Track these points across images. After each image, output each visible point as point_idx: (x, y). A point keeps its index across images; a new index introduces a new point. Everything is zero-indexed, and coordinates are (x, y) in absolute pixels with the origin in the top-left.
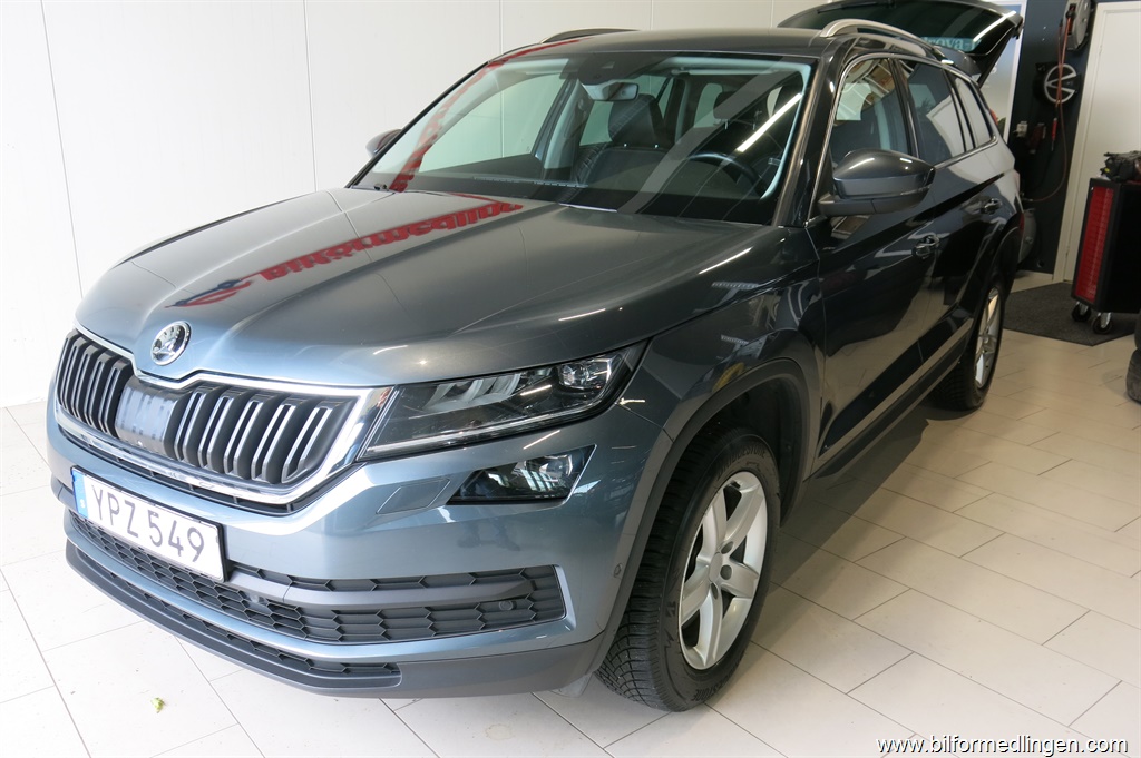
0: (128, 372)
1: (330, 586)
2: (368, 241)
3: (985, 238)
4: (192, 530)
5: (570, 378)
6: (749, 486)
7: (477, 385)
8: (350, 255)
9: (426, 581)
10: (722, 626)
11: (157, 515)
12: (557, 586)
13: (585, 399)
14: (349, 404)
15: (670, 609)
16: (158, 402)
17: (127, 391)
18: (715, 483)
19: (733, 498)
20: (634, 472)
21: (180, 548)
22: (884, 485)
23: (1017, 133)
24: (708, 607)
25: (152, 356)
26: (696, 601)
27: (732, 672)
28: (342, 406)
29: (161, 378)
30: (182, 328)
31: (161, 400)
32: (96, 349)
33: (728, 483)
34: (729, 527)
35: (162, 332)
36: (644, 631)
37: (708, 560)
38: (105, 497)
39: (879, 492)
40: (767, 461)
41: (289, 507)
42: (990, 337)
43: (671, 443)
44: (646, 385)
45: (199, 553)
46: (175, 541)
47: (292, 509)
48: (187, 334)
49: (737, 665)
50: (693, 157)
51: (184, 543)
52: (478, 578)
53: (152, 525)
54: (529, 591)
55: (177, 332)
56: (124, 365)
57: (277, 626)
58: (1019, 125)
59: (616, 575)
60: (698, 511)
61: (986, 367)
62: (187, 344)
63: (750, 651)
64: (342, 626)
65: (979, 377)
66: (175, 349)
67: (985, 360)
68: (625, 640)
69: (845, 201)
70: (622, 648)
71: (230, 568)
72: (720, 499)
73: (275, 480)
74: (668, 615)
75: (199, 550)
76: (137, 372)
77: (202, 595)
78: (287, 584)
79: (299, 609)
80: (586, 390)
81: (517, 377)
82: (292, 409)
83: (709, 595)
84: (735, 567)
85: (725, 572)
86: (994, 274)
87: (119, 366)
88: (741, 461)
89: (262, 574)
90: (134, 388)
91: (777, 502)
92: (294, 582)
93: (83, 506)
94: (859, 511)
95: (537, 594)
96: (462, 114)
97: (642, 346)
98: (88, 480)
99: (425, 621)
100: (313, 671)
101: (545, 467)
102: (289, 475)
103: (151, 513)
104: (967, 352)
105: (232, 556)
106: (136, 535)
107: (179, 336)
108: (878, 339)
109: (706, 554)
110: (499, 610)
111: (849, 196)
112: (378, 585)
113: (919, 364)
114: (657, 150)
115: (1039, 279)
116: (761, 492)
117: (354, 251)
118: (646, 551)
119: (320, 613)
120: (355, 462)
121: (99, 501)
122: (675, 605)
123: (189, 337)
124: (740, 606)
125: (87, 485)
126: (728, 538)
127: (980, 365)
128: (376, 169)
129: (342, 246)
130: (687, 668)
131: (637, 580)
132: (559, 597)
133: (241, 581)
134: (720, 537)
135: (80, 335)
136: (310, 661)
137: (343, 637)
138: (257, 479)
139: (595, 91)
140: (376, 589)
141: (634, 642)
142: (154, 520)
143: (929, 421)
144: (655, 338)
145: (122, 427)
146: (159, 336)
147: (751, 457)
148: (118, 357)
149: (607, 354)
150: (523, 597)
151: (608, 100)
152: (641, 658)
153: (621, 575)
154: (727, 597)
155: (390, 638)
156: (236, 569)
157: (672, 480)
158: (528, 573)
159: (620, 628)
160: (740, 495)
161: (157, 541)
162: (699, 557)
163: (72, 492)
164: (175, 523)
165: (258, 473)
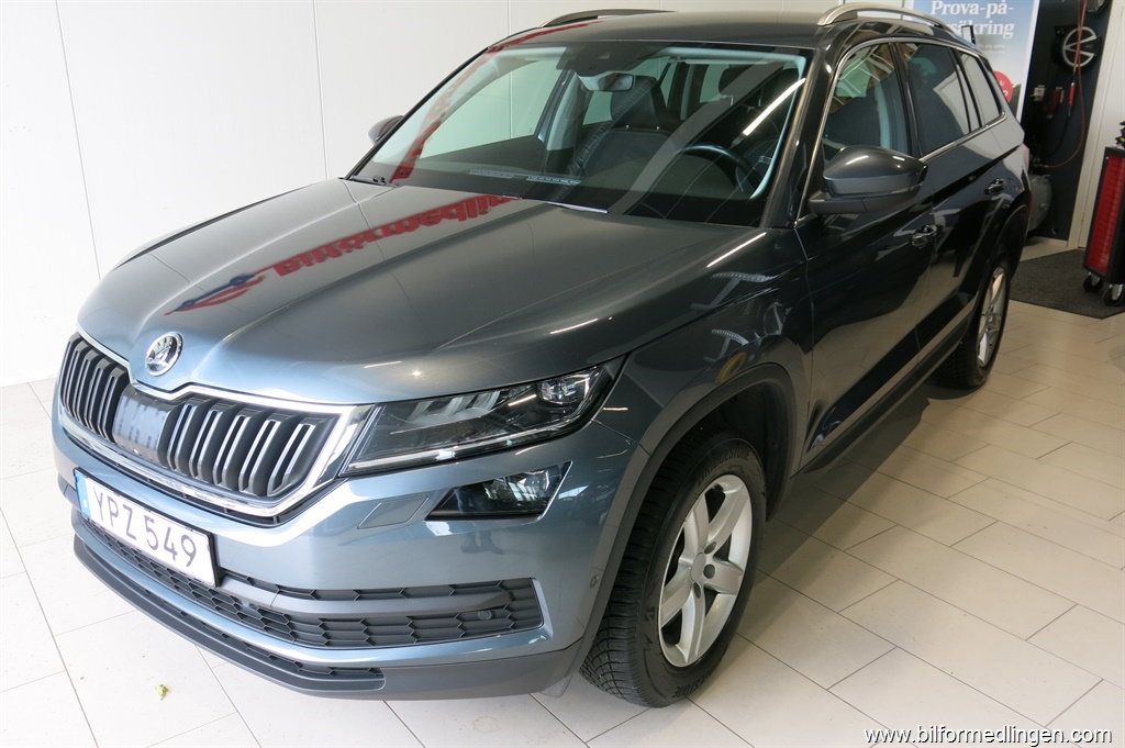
0: (124, 380)
1: (315, 595)
2: (379, 232)
3: (987, 216)
4: (185, 537)
5: (549, 393)
6: (733, 488)
7: (456, 402)
8: (361, 247)
9: (407, 591)
10: (705, 623)
11: (152, 521)
12: (534, 597)
13: (565, 415)
14: (331, 421)
15: (649, 614)
16: (152, 411)
17: (124, 399)
18: (696, 489)
19: (715, 501)
20: (615, 479)
21: (175, 553)
22: (880, 469)
23: (1034, 97)
24: (691, 606)
25: (146, 366)
26: (678, 601)
27: (715, 667)
28: (325, 423)
29: (155, 388)
30: (174, 339)
31: (155, 410)
32: (96, 355)
33: (712, 486)
34: (711, 529)
35: (155, 343)
36: (623, 635)
37: (690, 561)
38: (105, 500)
39: (875, 476)
40: (752, 463)
41: (275, 519)
42: (994, 315)
43: (647, 457)
44: (628, 393)
45: (192, 559)
46: (169, 546)
47: (278, 521)
48: (179, 345)
49: (720, 660)
50: (688, 148)
51: (178, 548)
52: (457, 589)
53: (149, 530)
54: (507, 601)
55: (169, 342)
56: (122, 372)
57: (267, 629)
58: (1036, 89)
59: (592, 585)
60: (680, 516)
61: (989, 345)
62: (179, 353)
63: (735, 644)
64: (328, 632)
65: (982, 356)
66: (167, 360)
67: (989, 338)
68: (605, 643)
69: (838, 200)
70: (602, 650)
71: (222, 575)
72: (701, 504)
73: (262, 493)
74: (647, 620)
75: (192, 555)
76: (132, 381)
77: (198, 596)
78: (274, 591)
79: (288, 617)
80: (563, 406)
81: (496, 394)
82: (278, 424)
83: (692, 595)
84: (719, 566)
85: (709, 571)
86: (999, 252)
87: (116, 373)
88: (725, 466)
89: (251, 581)
90: (130, 396)
91: (763, 501)
92: (281, 590)
93: (86, 506)
94: (854, 495)
95: (515, 605)
96: (471, 94)
97: (620, 361)
98: (89, 482)
99: (407, 628)
100: (301, 673)
101: (523, 481)
102: (274, 489)
103: (147, 518)
104: (970, 333)
105: (223, 564)
106: (134, 538)
107: (172, 346)
108: (885, 316)
109: (688, 557)
110: (478, 619)
111: (840, 195)
112: (362, 595)
113: (916, 352)
114: (658, 132)
115: (1054, 246)
116: (746, 493)
117: (365, 243)
118: (624, 558)
119: (307, 620)
120: (337, 477)
121: (100, 503)
122: (654, 610)
123: (181, 348)
124: (724, 603)
125: (89, 487)
126: (710, 539)
127: (983, 344)
128: (377, 158)
129: (354, 237)
130: (667, 666)
131: (615, 586)
132: (537, 607)
133: (232, 587)
134: (702, 537)
135: (81, 339)
136: (299, 664)
137: (329, 642)
138: (245, 492)
139: (591, 82)
140: (359, 599)
141: (612, 644)
142: (150, 524)
143: (930, 400)
144: (634, 354)
145: (119, 434)
146: (153, 347)
147: (733, 461)
148: (115, 364)
149: (586, 370)
150: (501, 607)
151: (605, 90)
152: (621, 660)
153: (597, 586)
154: (711, 594)
155: (373, 644)
156: (227, 575)
157: (651, 487)
158: (505, 584)
159: (599, 631)
160: (724, 496)
161: (153, 544)
162: (681, 559)
163: (76, 490)
164: (169, 529)
165: (246, 486)
